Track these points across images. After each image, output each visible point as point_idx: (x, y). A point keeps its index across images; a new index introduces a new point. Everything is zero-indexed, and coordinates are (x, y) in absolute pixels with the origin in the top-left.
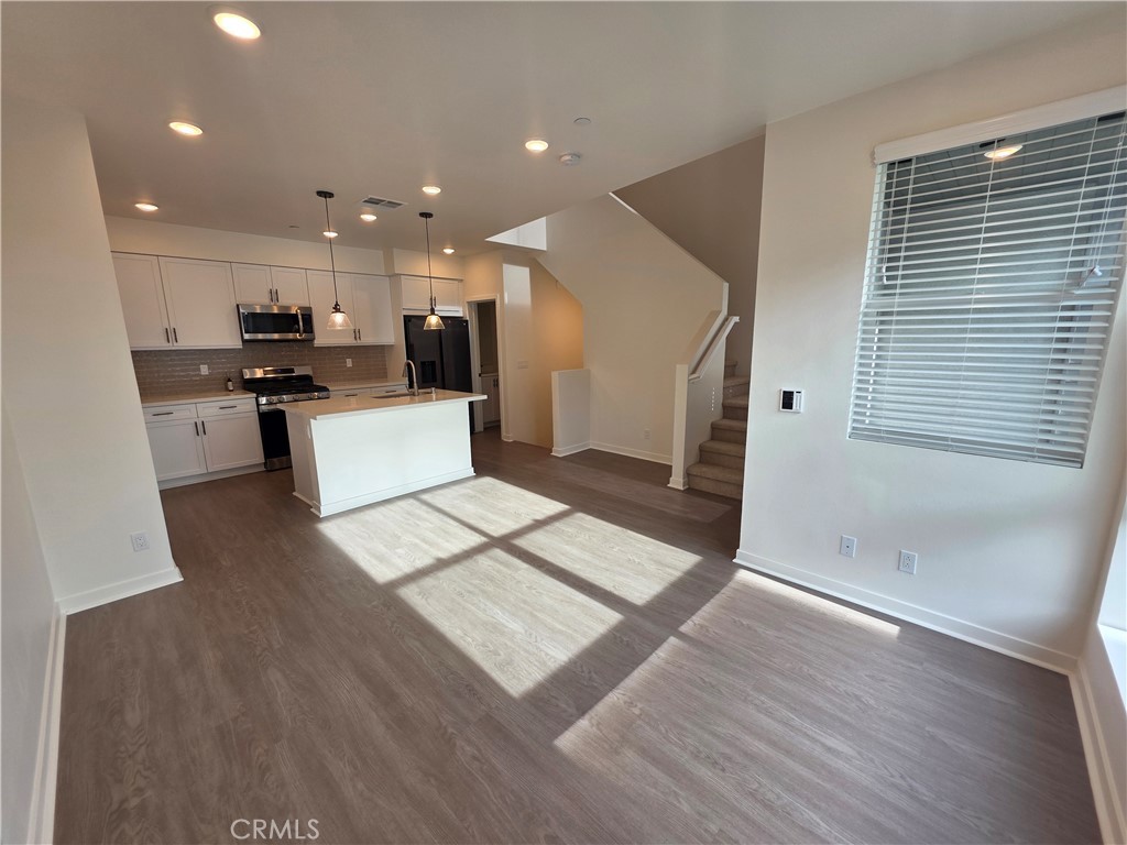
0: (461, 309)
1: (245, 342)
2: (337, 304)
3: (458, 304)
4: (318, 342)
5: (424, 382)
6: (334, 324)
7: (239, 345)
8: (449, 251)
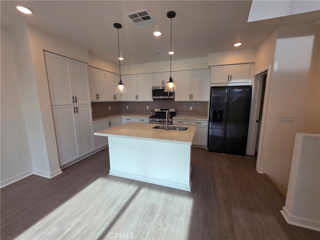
0: (251, 81)
1: (154, 99)
2: (121, 81)
3: (249, 78)
4: (176, 100)
5: (213, 121)
6: (119, 90)
7: (152, 100)
8: (237, 45)
